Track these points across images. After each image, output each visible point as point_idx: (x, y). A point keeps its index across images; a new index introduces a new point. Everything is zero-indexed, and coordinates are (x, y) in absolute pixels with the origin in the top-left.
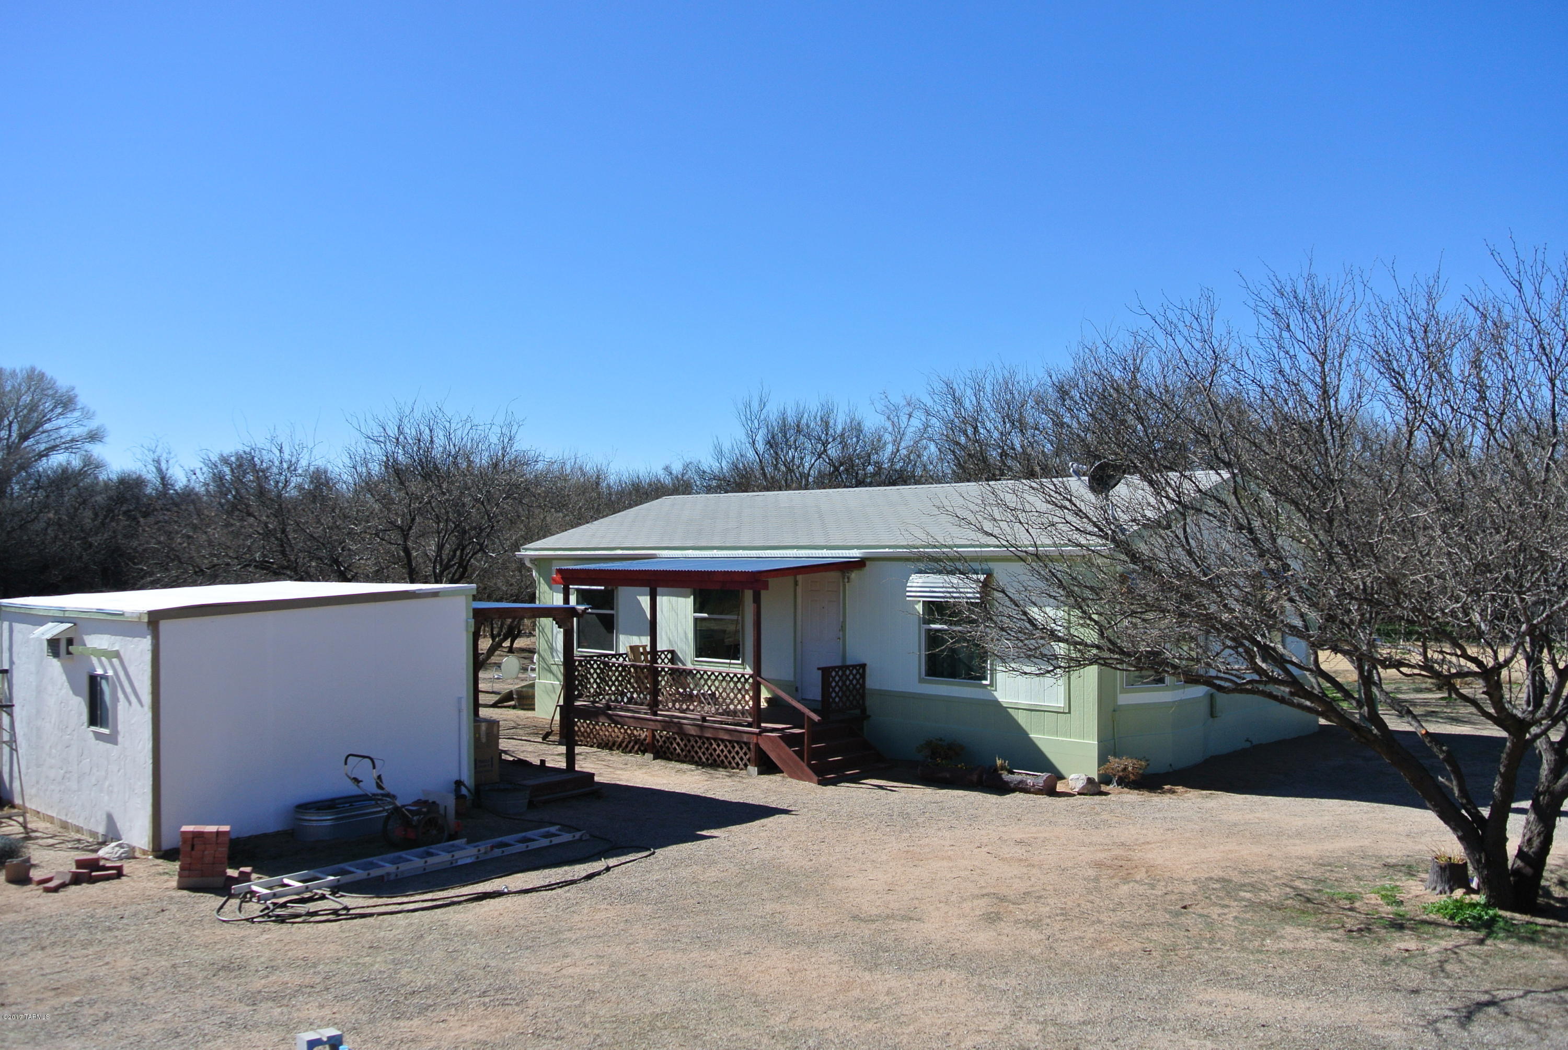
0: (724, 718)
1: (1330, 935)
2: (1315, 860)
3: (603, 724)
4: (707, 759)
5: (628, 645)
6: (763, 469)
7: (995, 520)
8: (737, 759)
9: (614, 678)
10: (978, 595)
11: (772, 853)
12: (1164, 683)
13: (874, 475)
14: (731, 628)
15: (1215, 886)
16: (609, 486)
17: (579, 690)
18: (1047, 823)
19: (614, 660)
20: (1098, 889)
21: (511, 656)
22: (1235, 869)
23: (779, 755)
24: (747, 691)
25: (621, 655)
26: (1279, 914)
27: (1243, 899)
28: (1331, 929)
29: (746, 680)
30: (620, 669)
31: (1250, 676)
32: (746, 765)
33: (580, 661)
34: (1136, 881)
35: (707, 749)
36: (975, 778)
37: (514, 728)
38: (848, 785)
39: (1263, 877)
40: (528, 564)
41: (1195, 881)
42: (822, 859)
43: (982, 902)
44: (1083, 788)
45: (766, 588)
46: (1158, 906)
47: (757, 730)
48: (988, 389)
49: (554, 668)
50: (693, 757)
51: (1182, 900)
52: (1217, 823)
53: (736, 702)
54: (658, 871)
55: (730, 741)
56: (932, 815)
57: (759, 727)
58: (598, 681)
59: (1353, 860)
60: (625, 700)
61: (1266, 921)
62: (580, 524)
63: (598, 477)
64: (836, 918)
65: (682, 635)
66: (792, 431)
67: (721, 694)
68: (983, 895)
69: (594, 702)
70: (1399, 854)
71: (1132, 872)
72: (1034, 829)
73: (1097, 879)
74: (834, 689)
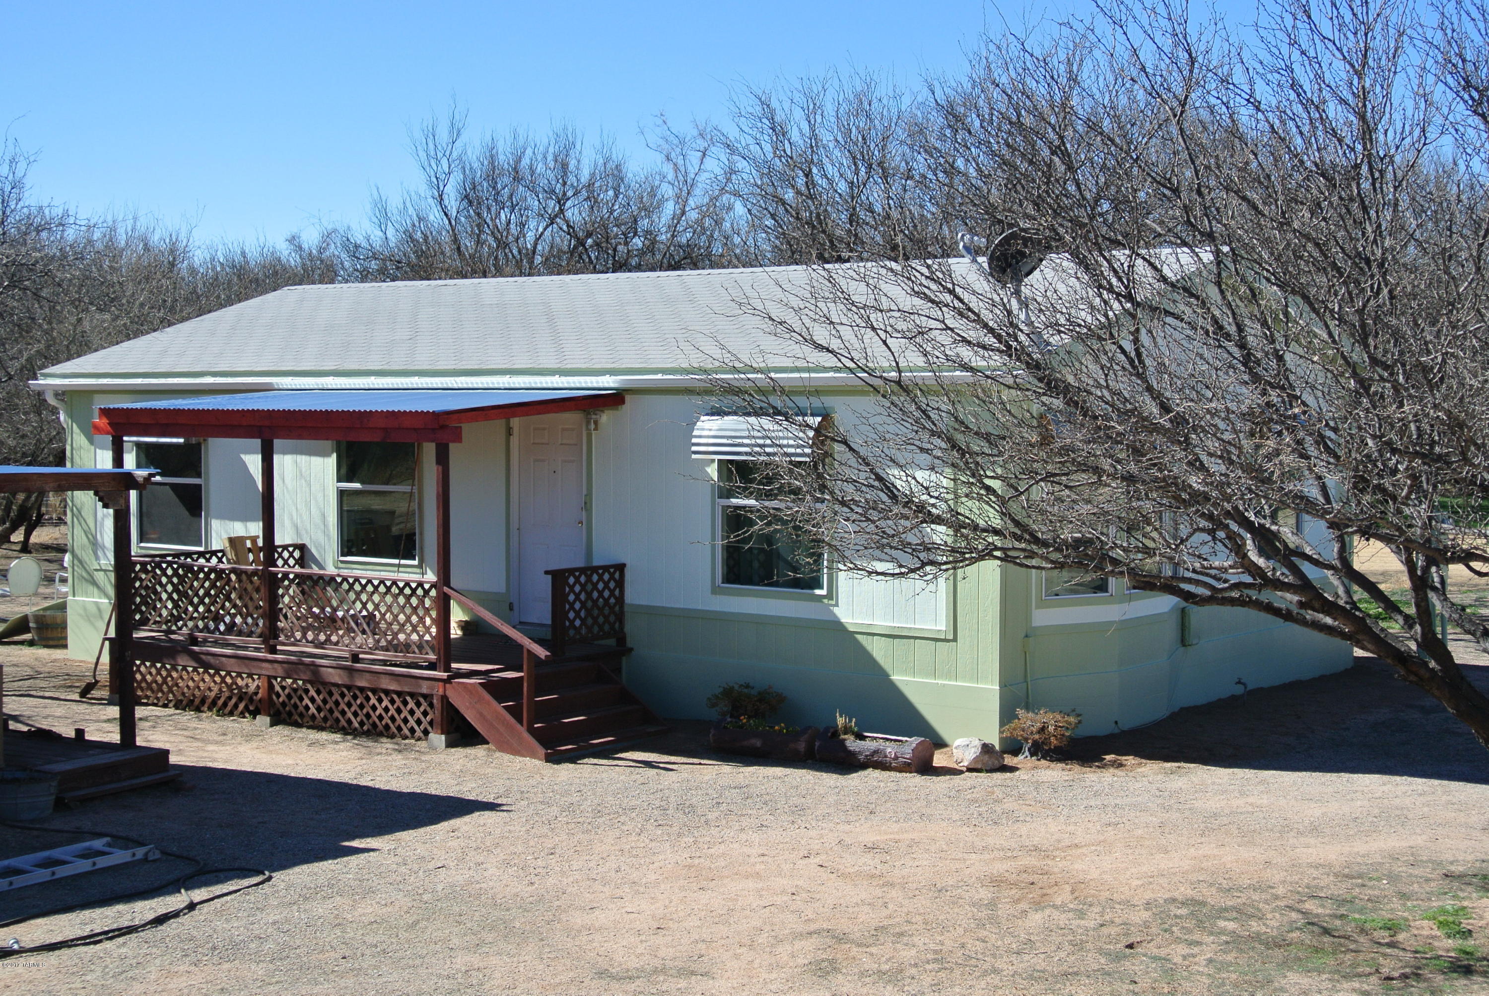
0: (389, 655)
1: (1356, 985)
2: (1338, 869)
3: (184, 668)
4: (362, 724)
5: (225, 536)
6: (455, 240)
7: (832, 323)
8: (412, 722)
9: (201, 592)
10: (808, 451)
11: (467, 874)
12: (1107, 591)
13: (642, 253)
14: (401, 507)
15: (1179, 912)
16: (193, 271)
17: (141, 612)
18: (916, 817)
19: (202, 561)
20: (994, 920)
21: (25, 557)
22: (1211, 885)
23: (481, 714)
24: (427, 611)
25: (214, 553)
26: (1278, 954)
27: (1223, 932)
28: (1359, 975)
29: (426, 592)
30: (213, 576)
31: (1236, 576)
32: (426, 733)
33: (144, 565)
34: (1055, 907)
35: (361, 706)
36: (802, 746)
37: (31, 678)
38: (596, 761)
39: (1256, 897)
40: (52, 401)
41: (1148, 905)
42: (550, 881)
43: (809, 944)
44: (976, 760)
45: (458, 439)
46: (1089, 946)
47: (444, 675)
48: (830, 109)
49: (100, 577)
50: (337, 720)
51: (1127, 935)
52: (1187, 813)
53: (409, 628)
54: (277, 907)
55: (399, 694)
56: (731, 807)
57: (447, 669)
58: (175, 596)
59: (1399, 868)
60: (222, 628)
61: (1258, 965)
62: (143, 333)
63: (172, 251)
64: (571, 974)
65: (317, 519)
66: (506, 180)
67: (383, 615)
68: (810, 934)
69: (169, 632)
70: (1470, 858)
71: (1049, 891)
72: (895, 827)
73: (992, 904)
74: (572, 605)
